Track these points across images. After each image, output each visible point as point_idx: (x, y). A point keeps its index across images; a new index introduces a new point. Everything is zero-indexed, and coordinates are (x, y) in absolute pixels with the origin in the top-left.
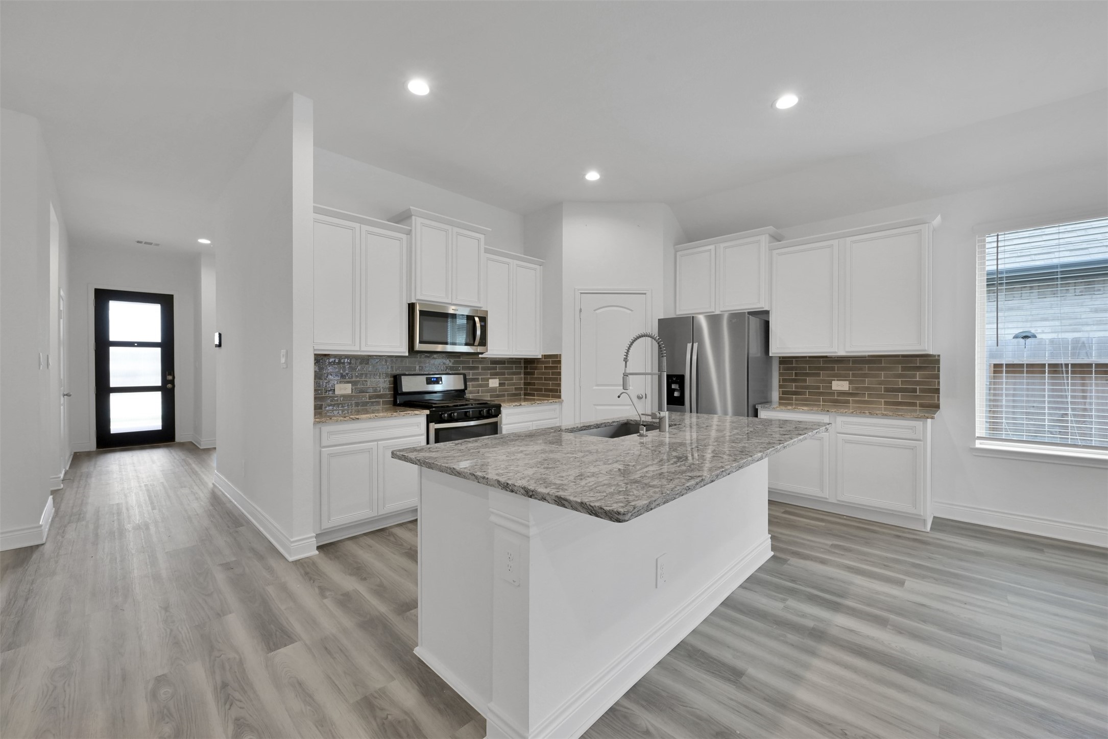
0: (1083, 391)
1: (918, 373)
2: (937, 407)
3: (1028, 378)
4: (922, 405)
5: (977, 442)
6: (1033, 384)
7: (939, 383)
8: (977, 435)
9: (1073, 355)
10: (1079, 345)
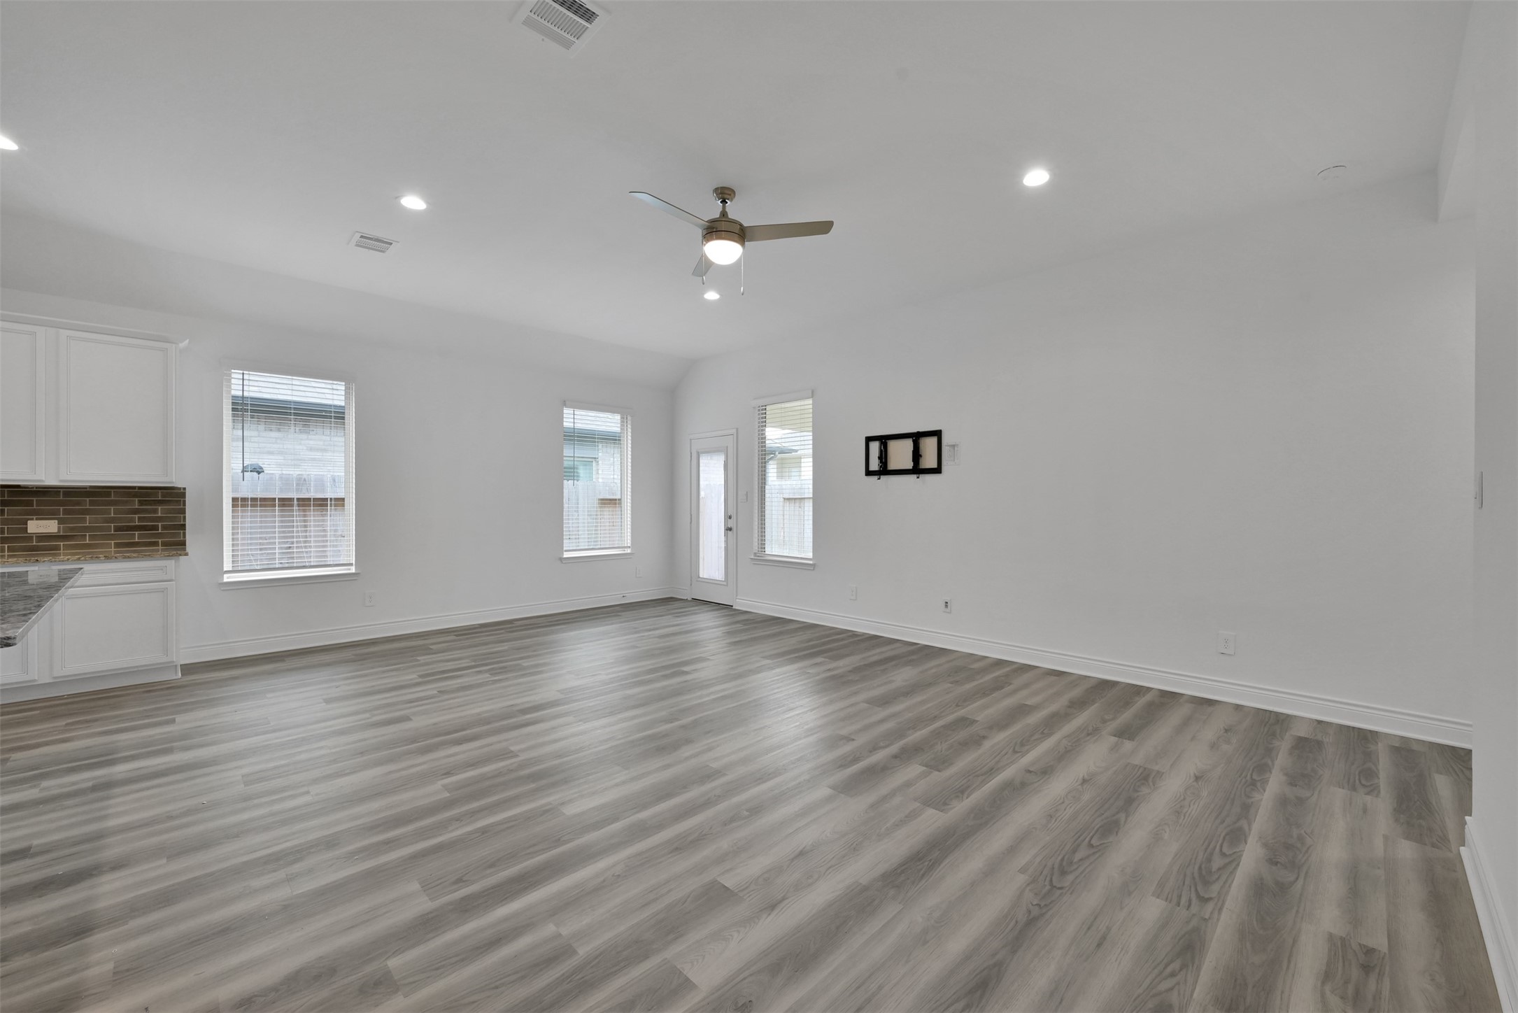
0: (305, 521)
1: (160, 508)
2: (183, 544)
3: (261, 511)
4: (164, 544)
5: (225, 576)
6: (266, 516)
7: (185, 518)
8: (225, 569)
9: (297, 490)
10: (302, 482)
